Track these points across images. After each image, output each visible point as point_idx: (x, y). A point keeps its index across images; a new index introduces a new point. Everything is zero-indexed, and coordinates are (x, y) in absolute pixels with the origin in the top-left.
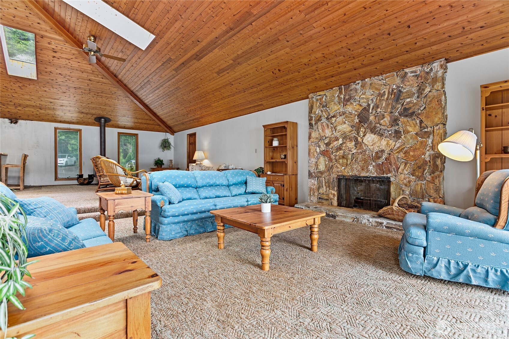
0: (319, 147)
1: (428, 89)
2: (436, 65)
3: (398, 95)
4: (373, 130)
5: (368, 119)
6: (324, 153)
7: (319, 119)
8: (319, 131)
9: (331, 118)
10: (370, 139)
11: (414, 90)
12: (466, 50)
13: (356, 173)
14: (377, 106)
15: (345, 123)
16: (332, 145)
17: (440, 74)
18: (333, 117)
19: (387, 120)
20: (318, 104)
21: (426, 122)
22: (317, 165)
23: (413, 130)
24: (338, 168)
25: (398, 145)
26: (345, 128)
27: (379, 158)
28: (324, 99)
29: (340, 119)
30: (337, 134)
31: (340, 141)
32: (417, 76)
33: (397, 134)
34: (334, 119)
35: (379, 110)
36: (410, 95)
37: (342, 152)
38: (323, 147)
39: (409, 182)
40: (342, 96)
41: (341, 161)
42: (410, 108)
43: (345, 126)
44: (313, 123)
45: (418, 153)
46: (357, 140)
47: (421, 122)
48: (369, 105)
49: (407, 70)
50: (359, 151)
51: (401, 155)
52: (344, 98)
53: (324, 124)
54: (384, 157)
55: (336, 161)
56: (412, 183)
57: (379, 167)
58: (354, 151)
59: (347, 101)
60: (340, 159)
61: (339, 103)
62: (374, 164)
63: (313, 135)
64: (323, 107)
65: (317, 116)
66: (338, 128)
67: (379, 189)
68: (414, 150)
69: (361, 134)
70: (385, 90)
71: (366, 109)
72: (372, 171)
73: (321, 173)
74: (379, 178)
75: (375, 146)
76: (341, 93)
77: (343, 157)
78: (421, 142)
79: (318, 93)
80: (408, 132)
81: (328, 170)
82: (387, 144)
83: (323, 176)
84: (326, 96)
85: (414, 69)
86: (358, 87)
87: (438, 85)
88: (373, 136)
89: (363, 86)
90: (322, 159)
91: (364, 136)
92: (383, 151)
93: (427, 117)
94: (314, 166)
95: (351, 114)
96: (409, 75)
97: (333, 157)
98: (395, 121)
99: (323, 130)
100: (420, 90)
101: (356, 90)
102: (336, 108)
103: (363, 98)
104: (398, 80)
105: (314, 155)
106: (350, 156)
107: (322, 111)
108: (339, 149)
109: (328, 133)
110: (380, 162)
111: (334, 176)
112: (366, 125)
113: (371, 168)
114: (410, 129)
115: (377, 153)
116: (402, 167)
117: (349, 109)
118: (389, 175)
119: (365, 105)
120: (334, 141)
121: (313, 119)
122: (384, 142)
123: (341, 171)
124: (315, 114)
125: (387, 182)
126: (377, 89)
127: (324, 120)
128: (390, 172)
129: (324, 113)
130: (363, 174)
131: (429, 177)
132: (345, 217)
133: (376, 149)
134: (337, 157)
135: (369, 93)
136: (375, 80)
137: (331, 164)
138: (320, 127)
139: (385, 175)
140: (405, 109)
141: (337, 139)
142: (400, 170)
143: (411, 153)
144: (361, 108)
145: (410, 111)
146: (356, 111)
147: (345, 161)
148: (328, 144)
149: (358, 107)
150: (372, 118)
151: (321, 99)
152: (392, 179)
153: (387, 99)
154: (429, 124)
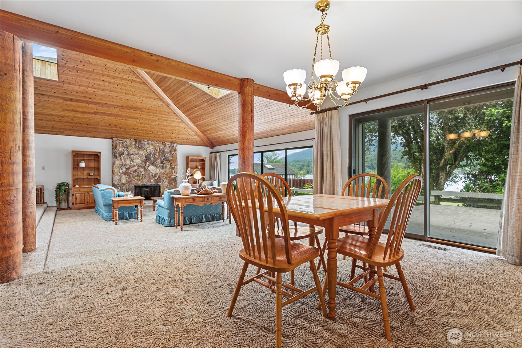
0: (122, 169)
1: (173, 152)
2: (175, 144)
3: (163, 152)
4: (153, 164)
5: (151, 159)
6: (125, 173)
7: (123, 154)
8: (121, 160)
9: (130, 155)
10: (151, 168)
11: (169, 151)
12: (183, 143)
13: (144, 183)
14: (154, 154)
15: (139, 159)
16: (131, 169)
17: (176, 148)
18: (132, 154)
19: (159, 161)
20: (121, 145)
21: (173, 164)
22: (120, 180)
23: (168, 166)
24: (135, 181)
25: (163, 171)
26: (139, 161)
27: (156, 176)
28: (125, 144)
29: (136, 156)
30: (135, 164)
31: (136, 168)
32: (170, 146)
33: (163, 168)
34: (132, 156)
35: (156, 156)
36: (168, 153)
37: (137, 173)
38: (124, 170)
39: (168, 186)
40: (137, 145)
41: (136, 178)
42: (167, 158)
43: (139, 160)
44: (117, 155)
45: (170, 175)
46: (145, 168)
47: (171, 164)
48: (151, 153)
49: (166, 143)
50: (146, 173)
51: (165, 176)
52: (138, 147)
53: (126, 157)
54: (158, 176)
55: (133, 177)
56: (169, 186)
57: (156, 181)
58: (144, 173)
59: (139, 148)
60: (136, 176)
61: (135, 148)
62: (153, 179)
63: (117, 162)
64: (124, 148)
65: (121, 152)
66: (135, 161)
67: (146, 191)
68: (169, 174)
69: (147, 165)
70: (158, 148)
71: (149, 154)
72: (153, 183)
73: (124, 184)
74: (156, 185)
75: (154, 171)
76: (136, 143)
77: (138, 176)
78: (171, 171)
79: (120, 139)
80: (167, 167)
81: (128, 183)
82: (159, 171)
83: (125, 186)
84: (127, 142)
85: (168, 143)
86: (146, 143)
87: (176, 152)
88: (153, 166)
89: (148, 144)
90: (124, 177)
91: (148, 166)
92: (157, 174)
93: (173, 162)
94: (118, 180)
95: (142, 155)
96: (167, 145)
97: (131, 175)
98: (162, 163)
99: (124, 161)
100: (171, 152)
101: (145, 145)
102: (134, 150)
103: (149, 149)
104: (163, 146)
105: (118, 174)
106: (141, 175)
107: (124, 150)
108: (135, 171)
109: (128, 162)
110: (156, 178)
111: (132, 186)
112: (150, 162)
113: (152, 181)
114: (167, 166)
115: (155, 174)
116: (165, 180)
117: (141, 152)
118: (160, 184)
119: (149, 152)
120: (133, 167)
121: (117, 153)
122: (158, 170)
123: (137, 183)
124: (118, 150)
125: (159, 186)
126: (154, 147)
127: (125, 155)
128: (160, 182)
129: (125, 151)
130: (149, 184)
131: (174, 184)
132: (149, 203)
133: (154, 173)
134: (134, 176)
135: (151, 147)
136: (154, 143)
137: (130, 179)
138: (122, 159)
139: (158, 184)
140: (166, 158)
141: (134, 166)
142: (164, 181)
143: (168, 175)
144: (147, 153)
145: (168, 159)
146: (145, 154)
147: (139, 178)
148: (127, 169)
149: (146, 152)
150: (152, 159)
151: (123, 143)
152: (161, 185)
153: (159, 152)
154: (174, 165)
